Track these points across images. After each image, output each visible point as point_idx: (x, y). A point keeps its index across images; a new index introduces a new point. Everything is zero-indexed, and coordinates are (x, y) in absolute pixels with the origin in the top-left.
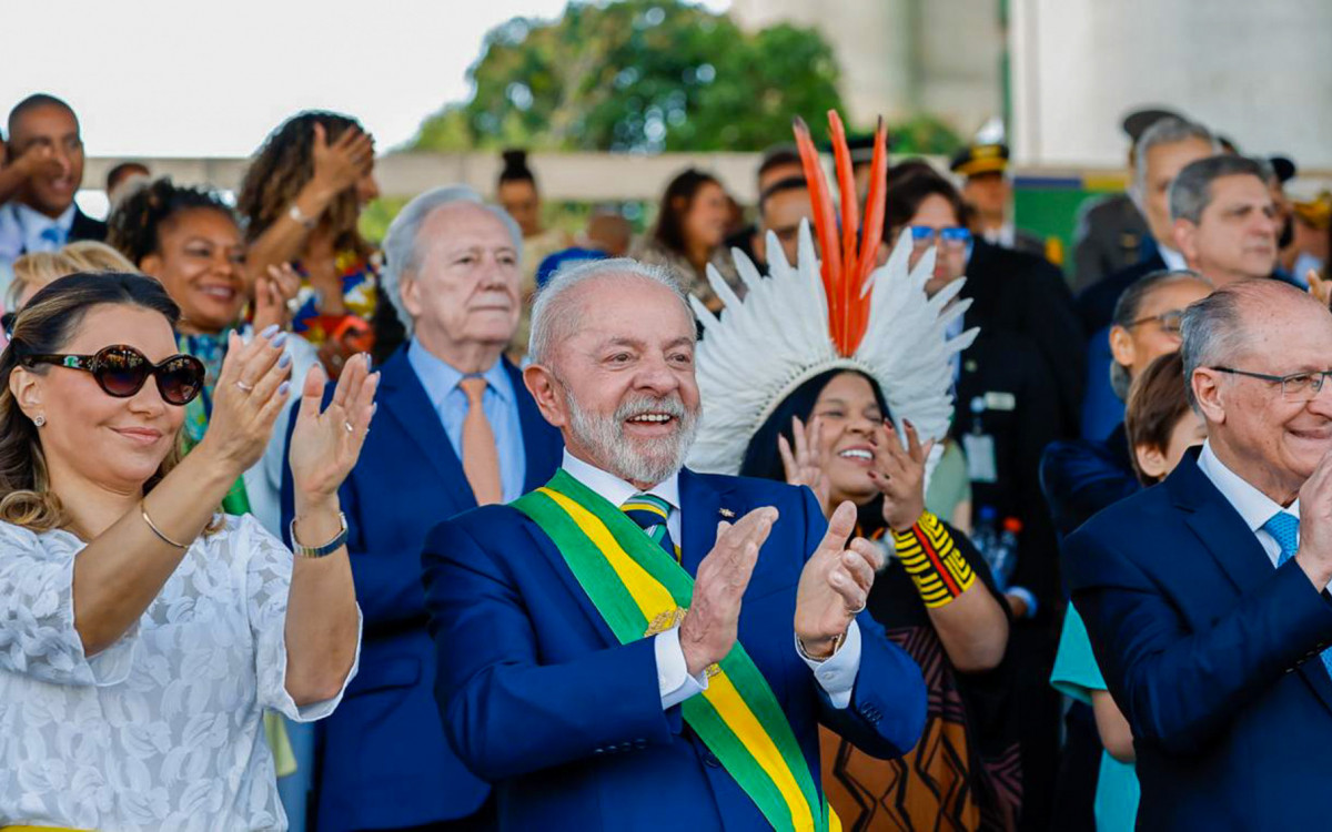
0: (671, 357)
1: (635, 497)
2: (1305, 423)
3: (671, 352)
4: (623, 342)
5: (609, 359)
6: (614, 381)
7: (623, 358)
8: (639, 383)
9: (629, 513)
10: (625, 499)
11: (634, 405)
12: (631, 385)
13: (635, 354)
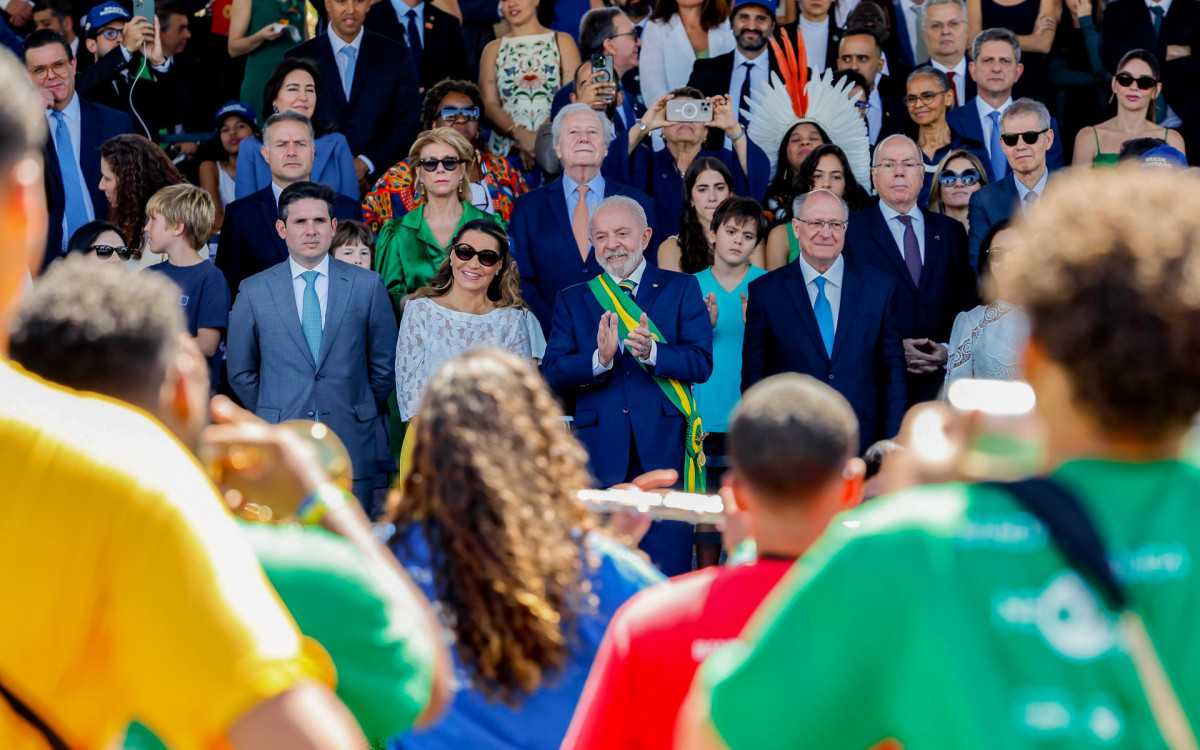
0: (618, 235)
1: (622, 281)
3: (619, 232)
4: (600, 233)
7: (602, 238)
9: (620, 287)
11: (607, 254)
12: (607, 247)
13: (606, 235)
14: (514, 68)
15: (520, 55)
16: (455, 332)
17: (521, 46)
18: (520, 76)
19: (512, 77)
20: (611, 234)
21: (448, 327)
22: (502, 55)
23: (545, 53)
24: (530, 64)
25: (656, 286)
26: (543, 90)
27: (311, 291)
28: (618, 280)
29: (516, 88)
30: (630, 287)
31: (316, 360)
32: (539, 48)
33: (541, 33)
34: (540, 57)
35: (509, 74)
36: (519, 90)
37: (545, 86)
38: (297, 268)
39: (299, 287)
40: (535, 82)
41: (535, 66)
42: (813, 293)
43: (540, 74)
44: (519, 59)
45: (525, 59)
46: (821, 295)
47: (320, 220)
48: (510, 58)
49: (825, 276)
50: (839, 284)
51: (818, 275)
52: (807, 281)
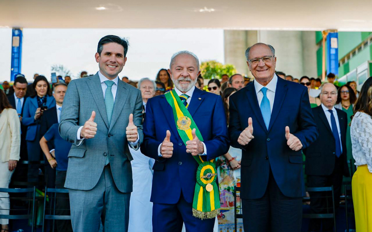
0: (189, 70)
1: (182, 95)
2: (258, 69)
3: (189, 69)
4: (179, 67)
5: (177, 70)
6: (178, 74)
7: (179, 69)
8: (181, 75)
9: (180, 98)
10: (181, 95)
11: (181, 78)
12: (180, 75)
13: (182, 69)
20: (185, 69)
25: (200, 99)
28: (179, 94)
30: (186, 98)
42: (260, 97)
46: (265, 99)
49: (267, 87)
50: (275, 91)
51: (262, 87)
52: (257, 91)
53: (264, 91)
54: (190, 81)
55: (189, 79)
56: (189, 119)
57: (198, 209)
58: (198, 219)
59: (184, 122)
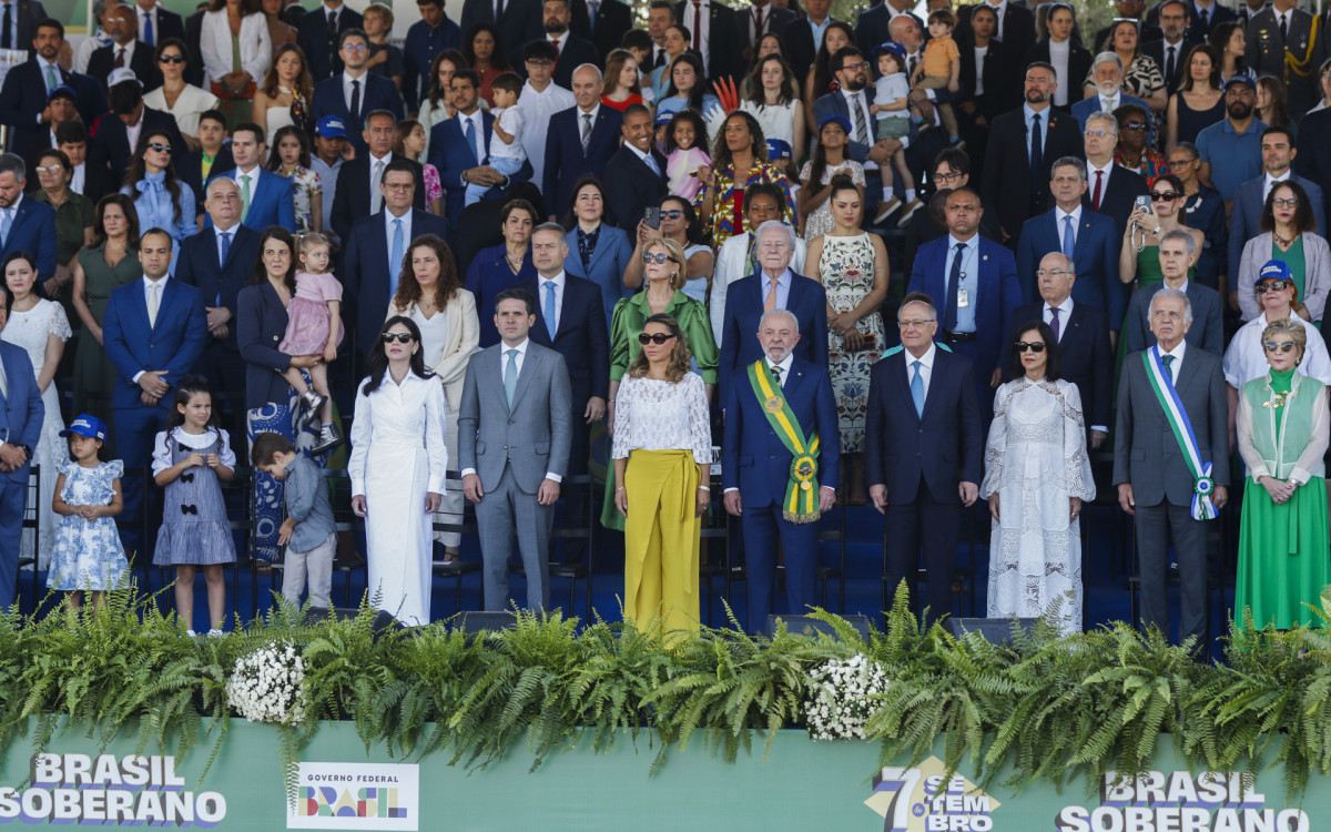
1: (774, 366)
9: (772, 370)
14: (839, 264)
15: (842, 252)
16: (650, 394)
17: (842, 244)
18: (844, 271)
19: (837, 272)
21: (646, 391)
22: (826, 251)
23: (862, 251)
24: (851, 261)
25: (800, 374)
26: (863, 283)
27: (512, 362)
28: (771, 365)
29: (841, 280)
30: (778, 370)
31: (510, 405)
32: (858, 247)
33: (857, 234)
34: (859, 255)
35: (835, 269)
36: (843, 282)
37: (864, 280)
38: (505, 347)
39: (505, 359)
40: (857, 277)
41: (856, 263)
42: (911, 372)
43: (860, 270)
44: (842, 256)
45: (847, 256)
46: (917, 373)
47: (518, 313)
48: (833, 255)
49: (921, 360)
50: (931, 366)
51: (915, 359)
52: (908, 364)
53: (917, 365)
54: (782, 349)
55: (781, 345)
56: (780, 399)
57: (791, 510)
58: (790, 523)
59: (774, 403)
